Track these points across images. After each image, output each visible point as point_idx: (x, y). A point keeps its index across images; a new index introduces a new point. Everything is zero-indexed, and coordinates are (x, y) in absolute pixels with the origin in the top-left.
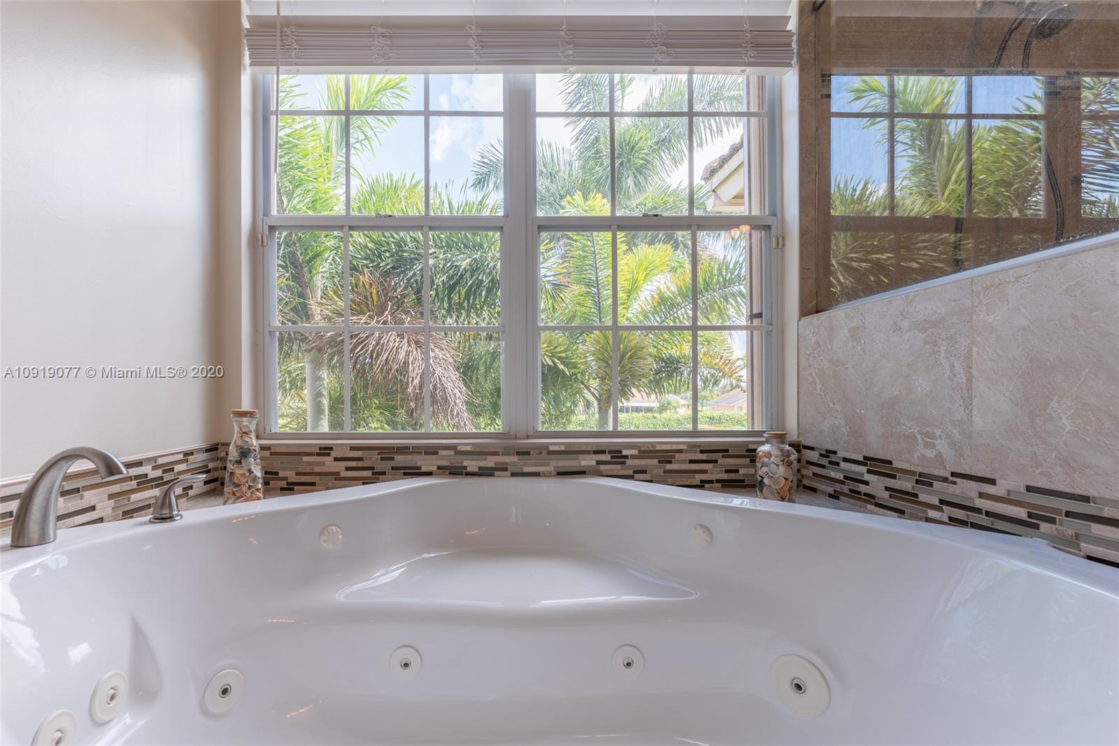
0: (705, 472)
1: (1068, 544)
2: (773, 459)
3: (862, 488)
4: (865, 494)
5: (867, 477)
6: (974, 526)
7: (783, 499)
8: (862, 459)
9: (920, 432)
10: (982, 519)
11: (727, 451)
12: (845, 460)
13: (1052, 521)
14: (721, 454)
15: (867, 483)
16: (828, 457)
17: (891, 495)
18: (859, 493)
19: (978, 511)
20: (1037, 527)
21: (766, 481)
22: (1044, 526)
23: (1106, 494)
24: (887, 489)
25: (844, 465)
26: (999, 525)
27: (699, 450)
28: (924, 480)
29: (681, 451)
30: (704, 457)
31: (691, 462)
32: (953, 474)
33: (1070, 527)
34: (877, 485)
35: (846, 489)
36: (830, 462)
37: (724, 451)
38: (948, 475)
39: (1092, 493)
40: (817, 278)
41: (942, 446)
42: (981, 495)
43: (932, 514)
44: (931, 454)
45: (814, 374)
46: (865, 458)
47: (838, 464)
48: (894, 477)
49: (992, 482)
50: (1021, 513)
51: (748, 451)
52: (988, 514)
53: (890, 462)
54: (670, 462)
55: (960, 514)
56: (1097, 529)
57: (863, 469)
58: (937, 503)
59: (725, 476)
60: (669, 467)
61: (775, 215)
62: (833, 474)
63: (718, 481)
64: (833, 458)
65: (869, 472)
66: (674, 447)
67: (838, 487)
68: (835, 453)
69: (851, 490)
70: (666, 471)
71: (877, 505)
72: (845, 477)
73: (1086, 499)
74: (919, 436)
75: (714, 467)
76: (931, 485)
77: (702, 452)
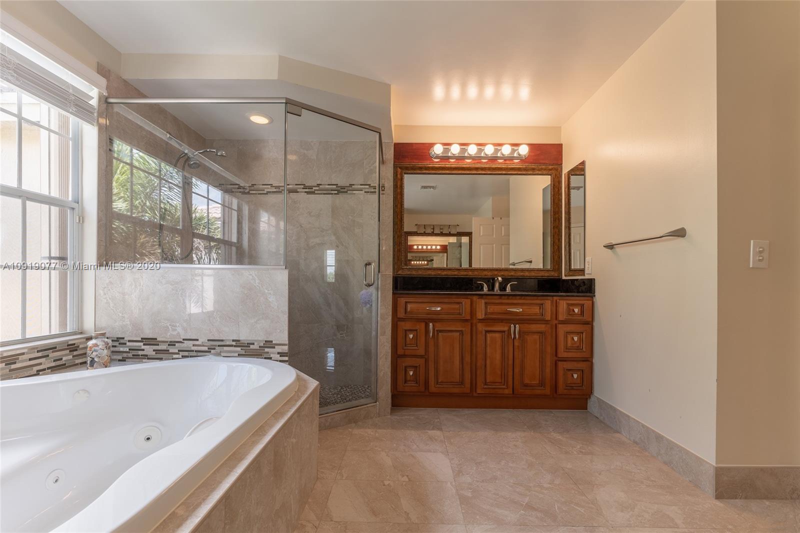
0: (40, 364)
1: (219, 354)
2: (100, 347)
3: (140, 353)
4: (141, 355)
5: (143, 347)
6: (191, 357)
7: (106, 367)
8: (140, 339)
9: (170, 325)
10: (194, 354)
11: (56, 348)
12: (129, 341)
13: (214, 349)
14: (51, 351)
15: (143, 350)
16: (118, 341)
17: (156, 353)
18: (139, 355)
19: (193, 351)
20: (210, 352)
21: (96, 359)
22: (212, 351)
23: (228, 338)
24: (154, 350)
25: (128, 344)
26: (199, 354)
27: (36, 351)
28: (172, 344)
29: (23, 354)
30: (40, 354)
31: (30, 359)
32: (183, 340)
33: (218, 349)
34: (149, 350)
35: (130, 355)
36: (119, 344)
37: (53, 348)
38: (182, 340)
39: (224, 339)
40: (106, 246)
41: (179, 330)
42: (194, 345)
43: (175, 356)
44: (175, 333)
45: (108, 299)
46: (142, 339)
47: (125, 344)
48: (158, 345)
49: (197, 340)
50: (206, 349)
51: (68, 345)
52: (196, 351)
53: (156, 339)
54: (15, 363)
55: (186, 354)
56: (225, 348)
57: (142, 344)
58: (177, 351)
59: (53, 364)
60: (13, 367)
61: (78, 203)
62: (121, 349)
63: (48, 368)
64: (122, 341)
65: (144, 345)
66: (18, 352)
67: (125, 355)
68: (123, 338)
69: (133, 355)
70: (10, 371)
71: (148, 359)
72: (130, 350)
73: (222, 341)
74: (170, 327)
75: (46, 360)
76: (175, 345)
77: (38, 352)
